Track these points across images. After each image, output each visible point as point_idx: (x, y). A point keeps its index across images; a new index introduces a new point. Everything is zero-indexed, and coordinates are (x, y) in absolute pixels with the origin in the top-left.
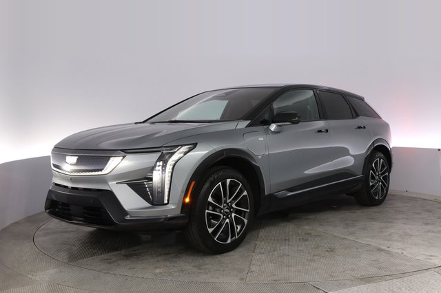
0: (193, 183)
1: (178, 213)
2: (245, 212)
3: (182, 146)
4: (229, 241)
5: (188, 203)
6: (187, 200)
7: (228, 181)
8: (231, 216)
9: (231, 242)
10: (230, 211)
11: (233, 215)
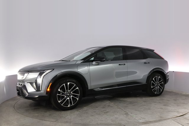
0: (51, 84)
1: (45, 94)
2: (78, 95)
3: (48, 70)
4: (69, 106)
5: (49, 91)
6: (48, 90)
7: (68, 83)
8: (70, 97)
9: (70, 107)
10: (70, 95)
11: (71, 96)
